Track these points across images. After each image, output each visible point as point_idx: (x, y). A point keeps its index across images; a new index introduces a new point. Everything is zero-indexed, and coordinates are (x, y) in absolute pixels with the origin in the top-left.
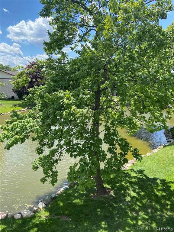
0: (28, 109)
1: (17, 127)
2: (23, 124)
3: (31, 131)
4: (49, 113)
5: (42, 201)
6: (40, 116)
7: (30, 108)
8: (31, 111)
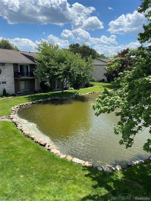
0: (114, 90)
1: (108, 101)
2: (112, 100)
3: (117, 106)
4: (134, 94)
5: (119, 165)
6: (126, 96)
7: (115, 89)
8: (118, 91)
